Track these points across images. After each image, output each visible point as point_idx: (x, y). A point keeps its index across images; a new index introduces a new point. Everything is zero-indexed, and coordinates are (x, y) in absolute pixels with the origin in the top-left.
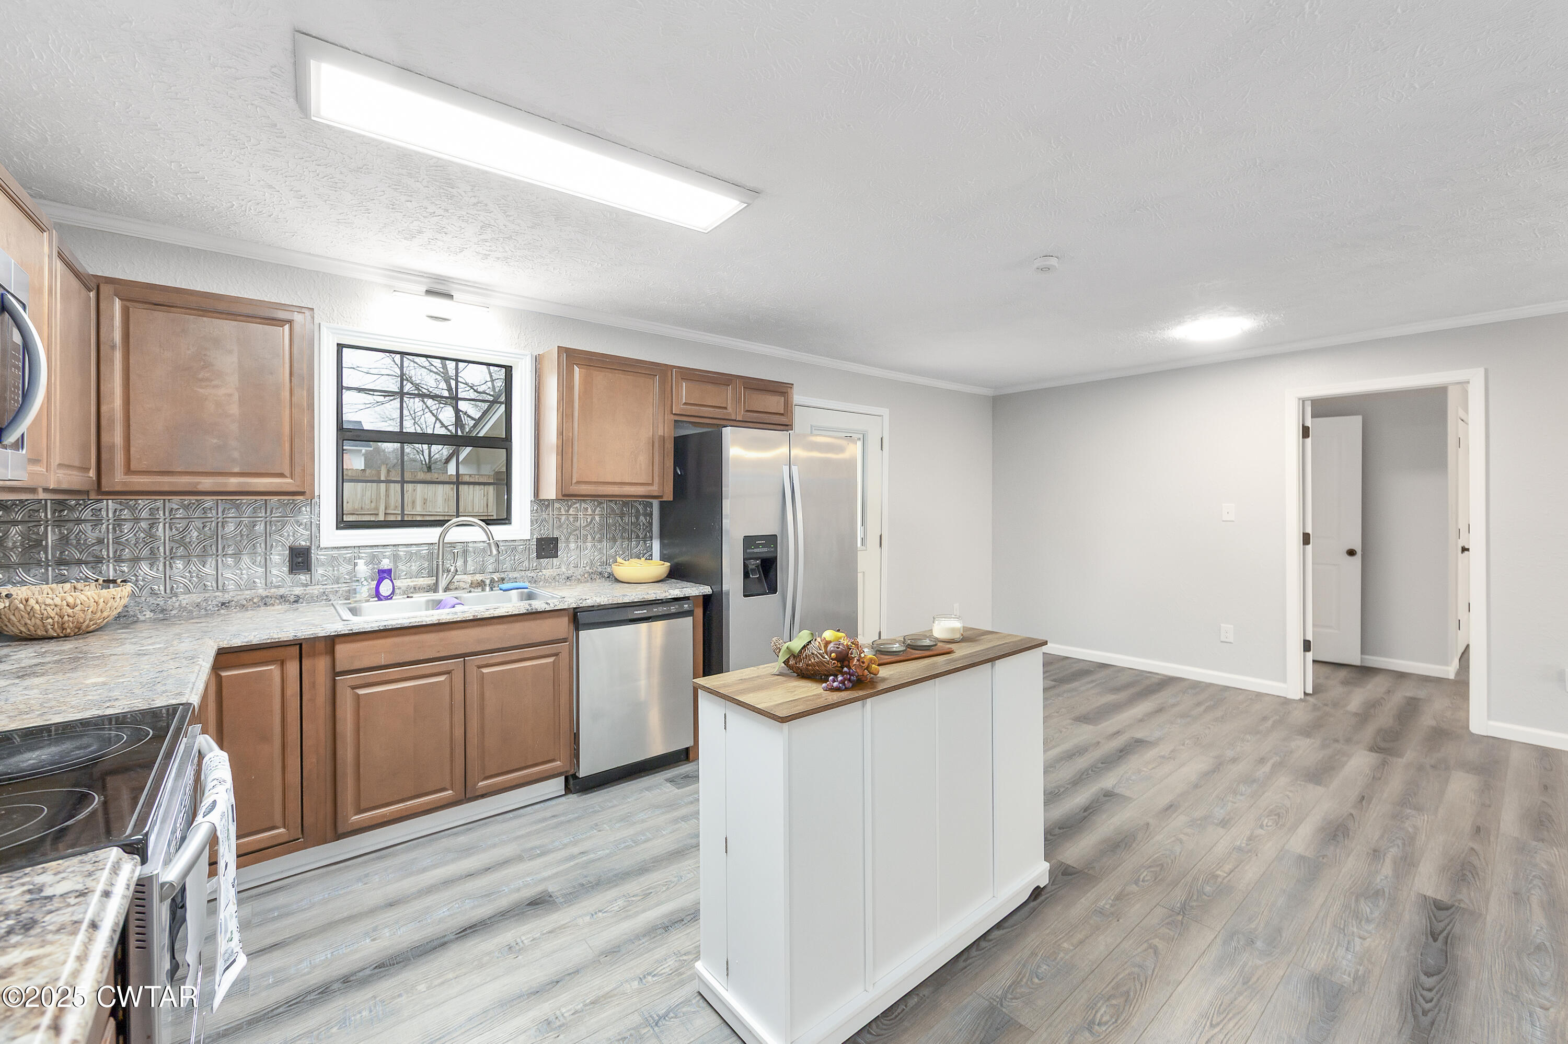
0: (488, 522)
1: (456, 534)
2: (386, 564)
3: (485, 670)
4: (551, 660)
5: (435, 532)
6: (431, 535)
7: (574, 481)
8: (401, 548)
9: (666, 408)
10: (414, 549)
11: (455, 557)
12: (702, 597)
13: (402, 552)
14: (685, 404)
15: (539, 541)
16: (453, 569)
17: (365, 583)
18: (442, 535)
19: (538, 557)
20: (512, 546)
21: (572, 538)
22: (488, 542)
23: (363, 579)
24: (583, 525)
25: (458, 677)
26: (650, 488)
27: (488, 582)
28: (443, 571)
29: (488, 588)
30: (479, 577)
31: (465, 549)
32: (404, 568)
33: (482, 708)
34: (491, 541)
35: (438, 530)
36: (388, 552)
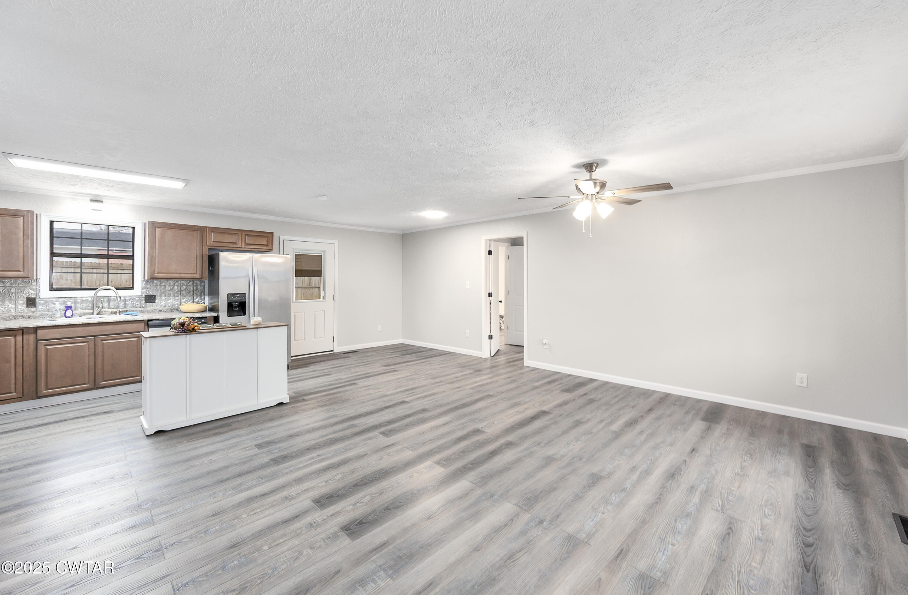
0: (117, 289)
1: (101, 293)
2: (69, 304)
3: (104, 342)
4: (136, 339)
5: (93, 292)
6: (91, 293)
7: (156, 272)
8: (78, 298)
9: (204, 243)
10: (84, 299)
11: (103, 302)
12: (213, 318)
13: (79, 300)
14: (213, 242)
15: (146, 296)
16: (101, 306)
17: (59, 311)
18: (96, 294)
19: (146, 302)
20: (132, 298)
21: (163, 295)
22: (116, 296)
23: (58, 310)
24: (168, 290)
25: (92, 344)
26: (195, 275)
27: (118, 312)
28: (96, 307)
29: (118, 314)
30: (115, 310)
31: (109, 300)
32: (79, 306)
33: (103, 355)
34: (117, 295)
35: (94, 292)
36: (72, 300)
